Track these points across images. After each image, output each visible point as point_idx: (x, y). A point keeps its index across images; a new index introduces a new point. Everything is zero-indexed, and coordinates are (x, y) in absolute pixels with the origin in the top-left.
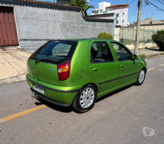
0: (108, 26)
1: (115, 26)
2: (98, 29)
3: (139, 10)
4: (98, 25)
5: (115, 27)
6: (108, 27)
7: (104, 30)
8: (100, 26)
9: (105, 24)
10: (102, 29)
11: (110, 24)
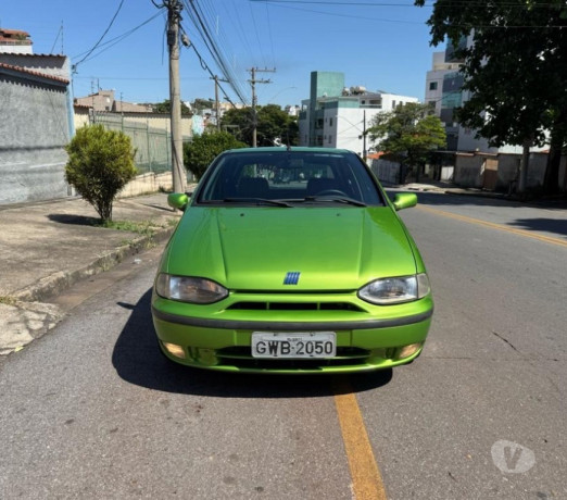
0: (52, 104)
1: (75, 107)
2: (20, 110)
3: (171, 59)
4: (17, 96)
5: (73, 110)
6: (50, 109)
7: (39, 117)
8: (24, 98)
9: (39, 93)
10: (32, 113)
11: (57, 96)
